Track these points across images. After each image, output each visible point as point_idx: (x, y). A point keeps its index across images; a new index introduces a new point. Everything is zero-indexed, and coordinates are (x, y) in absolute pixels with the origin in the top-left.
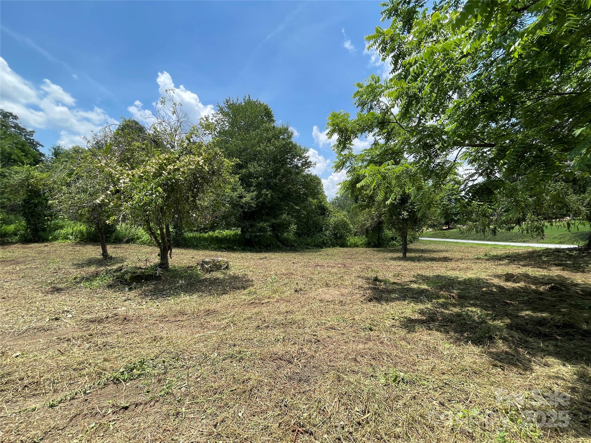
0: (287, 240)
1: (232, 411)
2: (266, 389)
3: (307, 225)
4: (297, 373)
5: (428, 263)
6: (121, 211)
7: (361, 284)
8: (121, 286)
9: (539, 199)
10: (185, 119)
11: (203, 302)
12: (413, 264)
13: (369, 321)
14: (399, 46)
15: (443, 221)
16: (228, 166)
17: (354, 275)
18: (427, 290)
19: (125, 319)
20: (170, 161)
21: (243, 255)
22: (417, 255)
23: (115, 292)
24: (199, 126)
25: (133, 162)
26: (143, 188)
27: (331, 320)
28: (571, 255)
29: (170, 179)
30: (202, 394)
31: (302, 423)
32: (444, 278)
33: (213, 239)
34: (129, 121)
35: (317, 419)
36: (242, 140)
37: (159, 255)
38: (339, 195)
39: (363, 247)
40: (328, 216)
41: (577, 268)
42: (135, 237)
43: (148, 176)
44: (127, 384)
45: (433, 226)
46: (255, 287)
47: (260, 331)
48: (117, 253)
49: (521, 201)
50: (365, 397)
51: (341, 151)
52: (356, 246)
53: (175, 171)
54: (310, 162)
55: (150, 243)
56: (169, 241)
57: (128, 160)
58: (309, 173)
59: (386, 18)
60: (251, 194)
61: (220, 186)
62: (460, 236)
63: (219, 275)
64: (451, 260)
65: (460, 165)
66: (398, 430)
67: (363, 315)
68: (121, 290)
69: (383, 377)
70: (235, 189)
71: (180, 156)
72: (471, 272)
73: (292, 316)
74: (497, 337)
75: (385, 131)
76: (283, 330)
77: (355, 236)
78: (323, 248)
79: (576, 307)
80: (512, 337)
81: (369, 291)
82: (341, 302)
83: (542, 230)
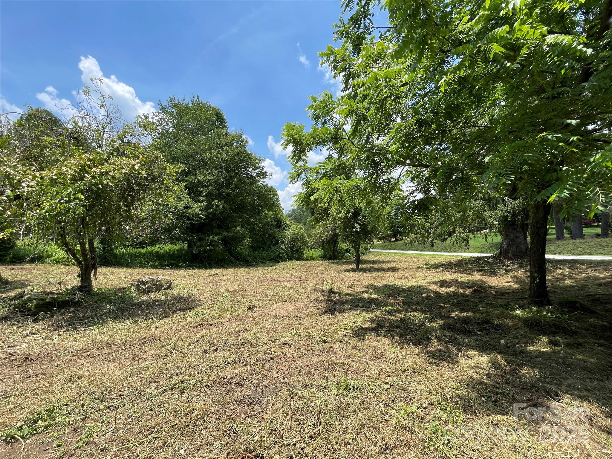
0: (240, 254)
1: (171, 450)
2: (213, 418)
3: (262, 238)
4: (248, 396)
5: (378, 273)
6: (22, 222)
7: (316, 297)
8: (21, 318)
9: (464, 215)
10: (117, 115)
11: (138, 329)
12: (365, 274)
13: (323, 333)
14: (349, 67)
15: (390, 233)
16: (171, 173)
17: (310, 288)
18: (377, 299)
19: (27, 358)
20: (94, 163)
21: (190, 272)
22: (369, 266)
23: (12, 325)
24: (135, 125)
25: (43, 161)
26: (57, 194)
27: (286, 336)
28: (489, 262)
29: (95, 185)
30: (134, 437)
31: (252, 448)
32: (391, 287)
33: (153, 255)
34: (38, 110)
35: (268, 441)
36: (189, 144)
37: (78, 276)
38: (295, 207)
39: (319, 260)
40: (284, 229)
41: (493, 273)
42: (45, 254)
43: (64, 179)
44: (28, 441)
45: (382, 238)
46: (203, 307)
47: (208, 355)
48: (16, 275)
49: (452, 216)
50: (318, 409)
51: (296, 163)
52: (312, 259)
53: (103, 175)
54: (265, 172)
55: (66, 261)
56: (93, 258)
57: (35, 158)
58: (265, 184)
59: (339, 38)
60: (200, 204)
61: (161, 194)
62: (405, 247)
63: (159, 296)
64: (398, 269)
65: (404, 182)
66: (348, 436)
67: (318, 328)
68: (23, 323)
69: (335, 387)
70: (180, 198)
71: (109, 158)
72: (414, 280)
73: (244, 335)
74: (433, 338)
75: (338, 146)
76: (234, 351)
77: (311, 248)
78: (279, 262)
79: (491, 305)
80: (444, 336)
81: (324, 303)
82: (296, 317)
83: (468, 241)
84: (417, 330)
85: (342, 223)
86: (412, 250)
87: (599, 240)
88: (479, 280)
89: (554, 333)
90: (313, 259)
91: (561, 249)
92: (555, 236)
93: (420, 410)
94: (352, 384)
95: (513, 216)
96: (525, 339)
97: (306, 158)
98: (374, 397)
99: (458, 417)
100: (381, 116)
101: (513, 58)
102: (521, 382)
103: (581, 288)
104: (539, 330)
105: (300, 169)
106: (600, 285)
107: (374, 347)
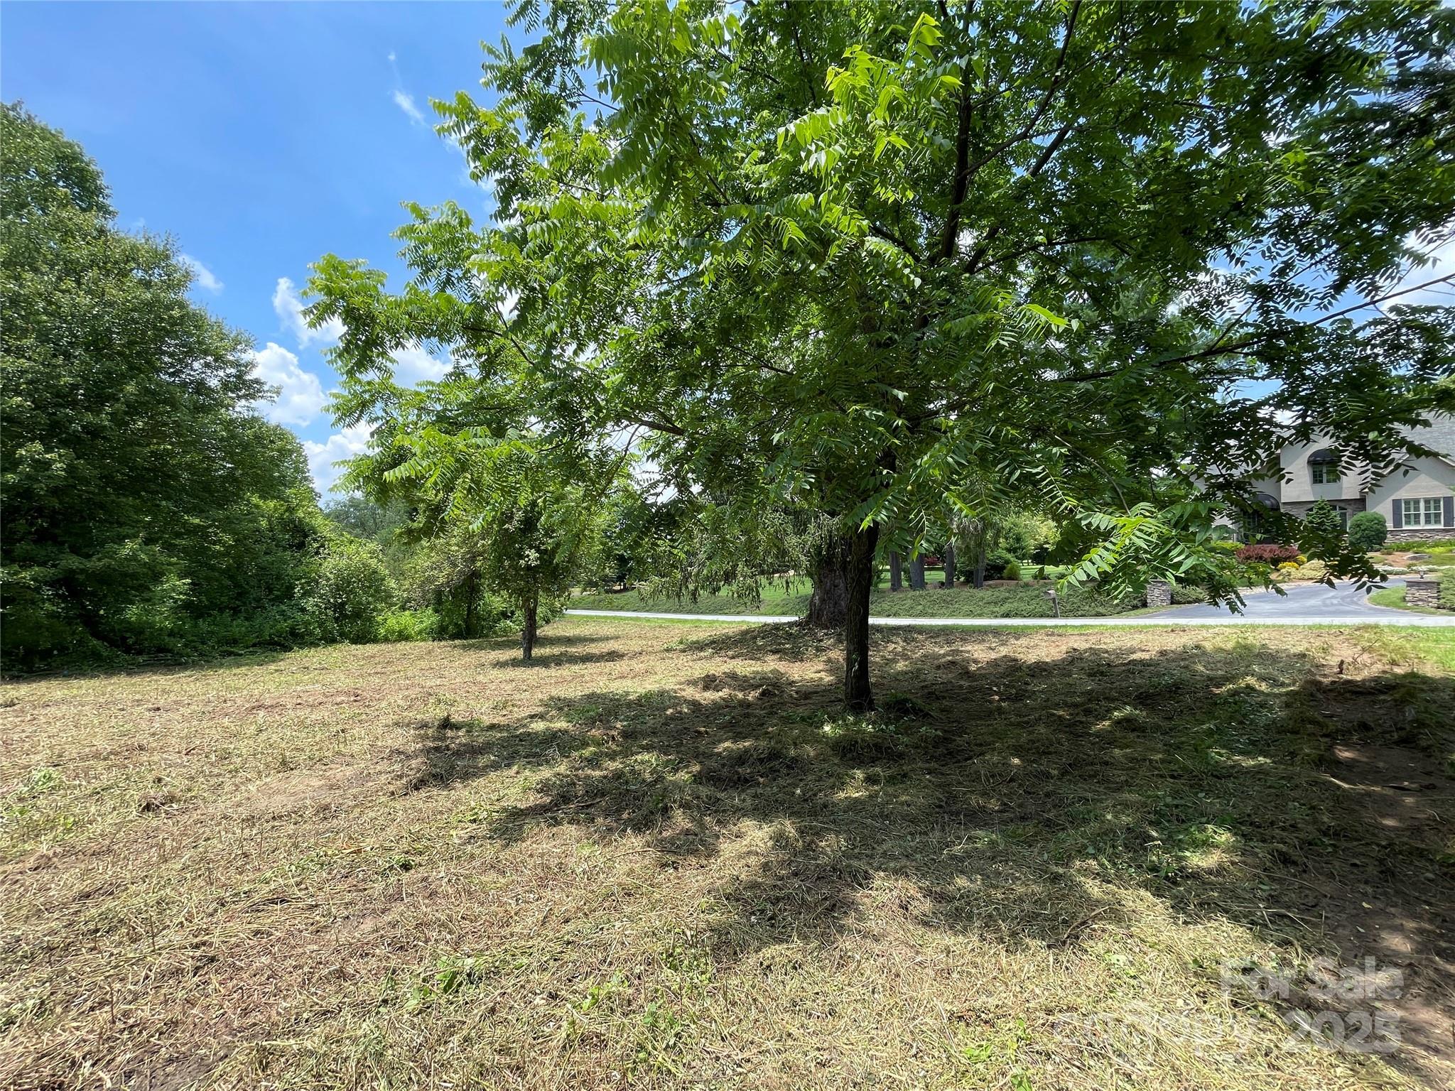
3: (232, 578)
5: (576, 668)
7: (398, 744)
12: (544, 672)
13: (404, 844)
15: (611, 573)
17: (383, 720)
18: (566, 732)
22: (556, 650)
28: (791, 634)
32: (603, 697)
39: (423, 640)
40: (317, 553)
41: (796, 655)
45: (593, 585)
51: (355, 371)
52: (403, 636)
58: (255, 416)
59: (495, 85)
64: (622, 656)
67: (391, 831)
69: (416, 993)
72: (653, 678)
73: (110, 903)
74: (675, 806)
75: (482, 349)
76: (46, 972)
77: (403, 608)
78: (290, 649)
79: (787, 720)
80: (698, 798)
81: (420, 760)
82: (324, 810)
83: (758, 592)
84: (645, 794)
85: (493, 545)
86: (658, 611)
87: (942, 592)
88: (774, 671)
89: (873, 761)
90: (407, 638)
91: (896, 608)
92: (889, 585)
93: (627, 984)
94: (467, 969)
95: (830, 546)
96: (832, 780)
97: (389, 364)
98: (522, 987)
99: (703, 973)
100: (582, 302)
101: (819, 258)
102: (818, 866)
103: (915, 674)
104: (853, 759)
105: (369, 391)
106: (938, 667)
107: (542, 855)
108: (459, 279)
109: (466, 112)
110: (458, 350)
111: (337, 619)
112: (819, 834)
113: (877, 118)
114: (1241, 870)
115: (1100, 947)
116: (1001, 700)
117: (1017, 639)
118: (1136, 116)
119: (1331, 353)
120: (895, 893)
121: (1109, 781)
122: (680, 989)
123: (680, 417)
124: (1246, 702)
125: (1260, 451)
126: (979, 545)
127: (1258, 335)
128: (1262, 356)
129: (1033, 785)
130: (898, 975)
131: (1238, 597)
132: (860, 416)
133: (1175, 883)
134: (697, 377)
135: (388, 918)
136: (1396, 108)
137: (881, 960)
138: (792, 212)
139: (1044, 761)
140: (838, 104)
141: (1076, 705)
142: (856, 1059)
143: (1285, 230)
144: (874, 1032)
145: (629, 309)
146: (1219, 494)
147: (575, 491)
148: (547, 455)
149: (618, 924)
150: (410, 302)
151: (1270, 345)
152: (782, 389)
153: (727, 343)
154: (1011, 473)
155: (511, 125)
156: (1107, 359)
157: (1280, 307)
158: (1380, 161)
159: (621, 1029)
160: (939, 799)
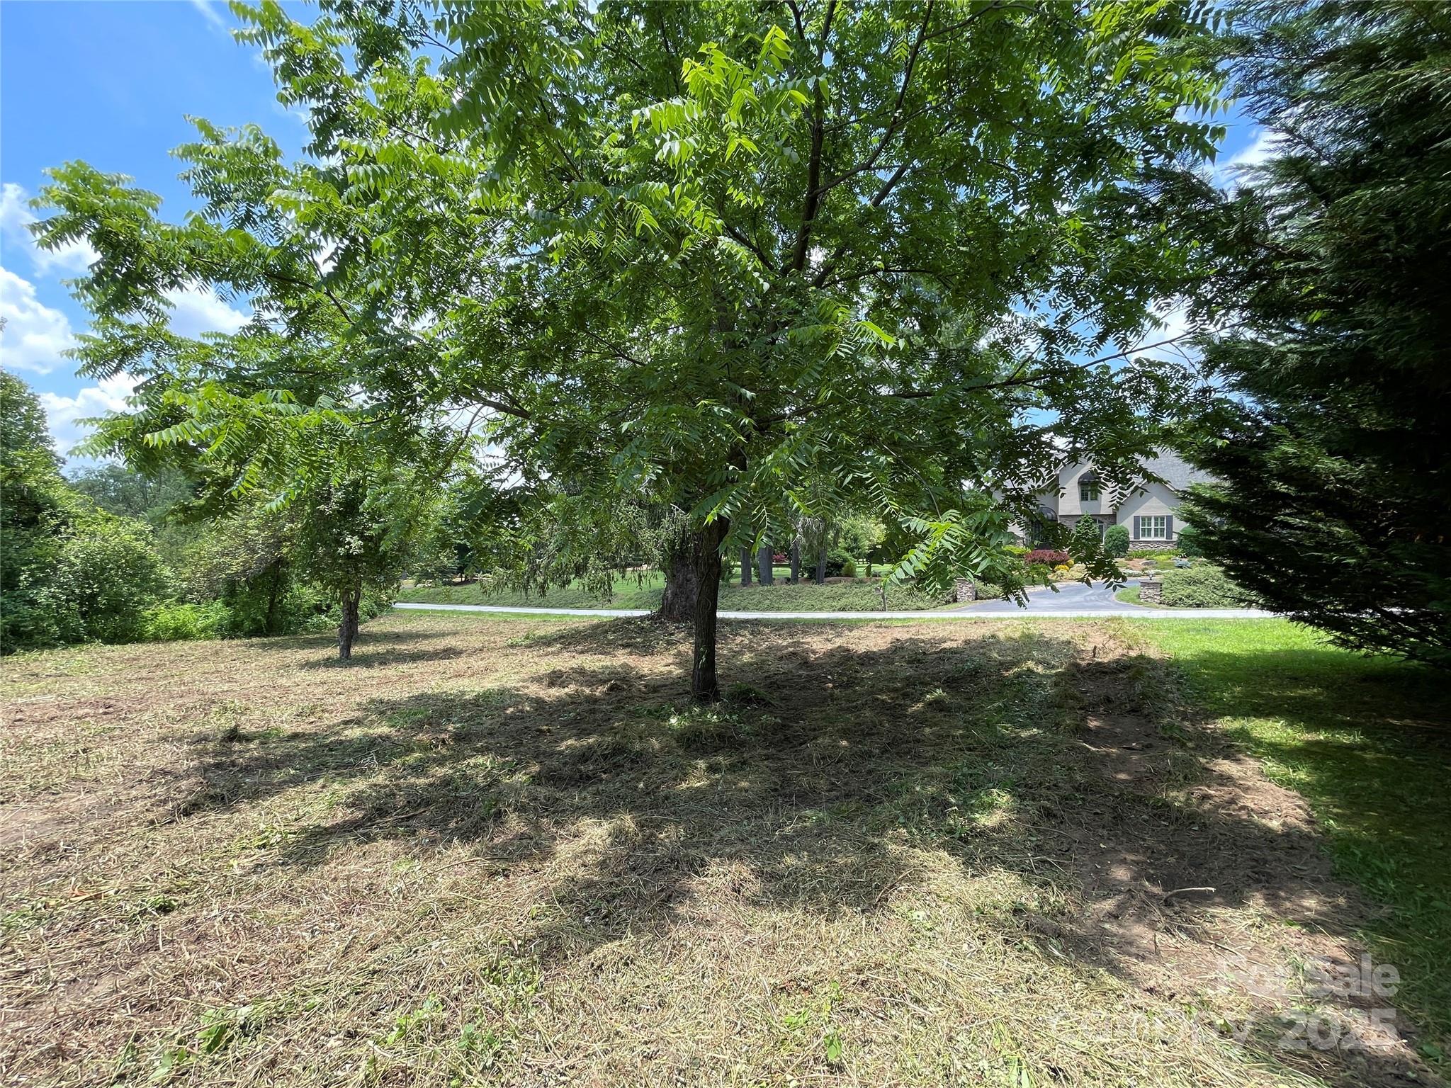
5: (404, 667)
7: (164, 762)
12: (364, 673)
13: (164, 882)
18: (387, 737)
22: (381, 648)
28: (642, 628)
32: (435, 697)
39: (207, 639)
41: (647, 649)
52: (180, 634)
62: (486, 598)
64: (459, 653)
69: (168, 1059)
72: (493, 676)
74: (509, 810)
75: (291, 303)
77: (182, 601)
79: (634, 715)
80: (535, 799)
81: (193, 780)
82: (47, 851)
83: (610, 585)
84: (476, 800)
85: (304, 529)
86: (503, 605)
87: (788, 587)
88: (624, 666)
89: (716, 750)
90: (186, 637)
91: (745, 602)
92: (740, 580)
93: (441, 1007)
94: (241, 1020)
95: (683, 541)
96: (675, 771)
97: (162, 306)
98: (312, 1030)
99: (529, 983)
100: (413, 261)
101: (673, 250)
102: (656, 858)
103: (759, 665)
104: (697, 750)
105: (133, 337)
106: (781, 658)
107: (348, 878)
108: (263, 218)
109: (273, 22)
110: (259, 301)
111: (84, 615)
112: (659, 826)
113: (731, 119)
114: (1016, 826)
115: (905, 907)
116: (834, 687)
117: (851, 631)
118: (958, 166)
119: (1095, 393)
120: (728, 878)
121: (919, 757)
122: (503, 1003)
123: (529, 401)
124: (1026, 682)
125: (1042, 470)
126: (821, 544)
127: (1044, 372)
128: (1046, 389)
129: (857, 765)
130: (727, 957)
131: (1024, 593)
132: (708, 412)
133: (967, 842)
134: (548, 359)
135: (134, 974)
136: (1140, 195)
137: (712, 944)
138: (644, 199)
139: (868, 741)
140: (693, 98)
141: (896, 690)
142: (683, 1046)
143: (1067, 286)
144: (701, 1016)
145: (474, 279)
146: (1012, 505)
147: (406, 471)
148: (368, 429)
149: (435, 944)
150: (191, 235)
151: (1053, 382)
152: (637, 380)
153: (582, 327)
154: (845, 477)
155: (334, 50)
156: (930, 380)
157: (1061, 349)
158: (1133, 238)
159: (431, 1059)
160: (775, 783)
